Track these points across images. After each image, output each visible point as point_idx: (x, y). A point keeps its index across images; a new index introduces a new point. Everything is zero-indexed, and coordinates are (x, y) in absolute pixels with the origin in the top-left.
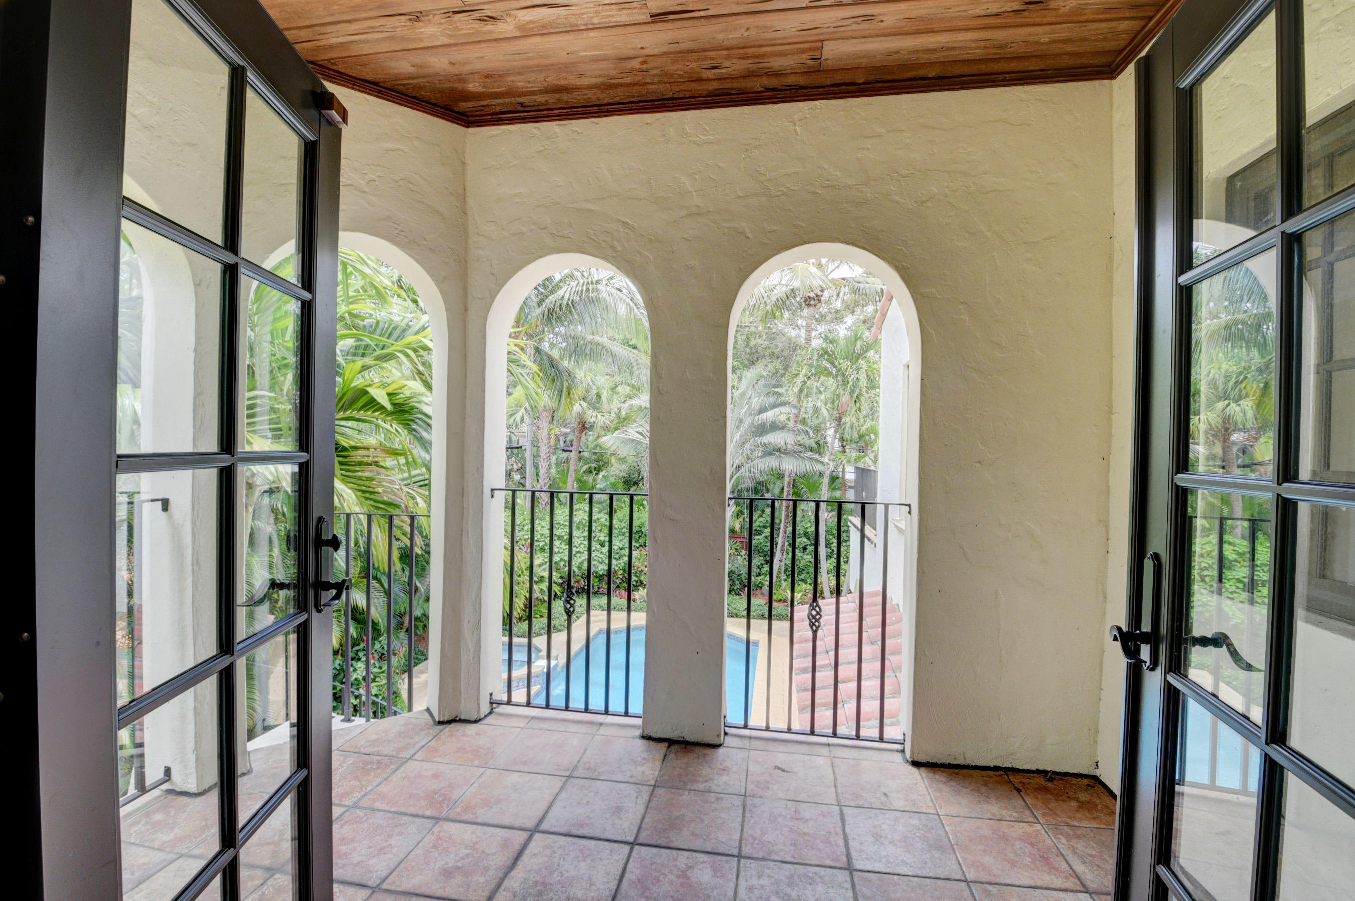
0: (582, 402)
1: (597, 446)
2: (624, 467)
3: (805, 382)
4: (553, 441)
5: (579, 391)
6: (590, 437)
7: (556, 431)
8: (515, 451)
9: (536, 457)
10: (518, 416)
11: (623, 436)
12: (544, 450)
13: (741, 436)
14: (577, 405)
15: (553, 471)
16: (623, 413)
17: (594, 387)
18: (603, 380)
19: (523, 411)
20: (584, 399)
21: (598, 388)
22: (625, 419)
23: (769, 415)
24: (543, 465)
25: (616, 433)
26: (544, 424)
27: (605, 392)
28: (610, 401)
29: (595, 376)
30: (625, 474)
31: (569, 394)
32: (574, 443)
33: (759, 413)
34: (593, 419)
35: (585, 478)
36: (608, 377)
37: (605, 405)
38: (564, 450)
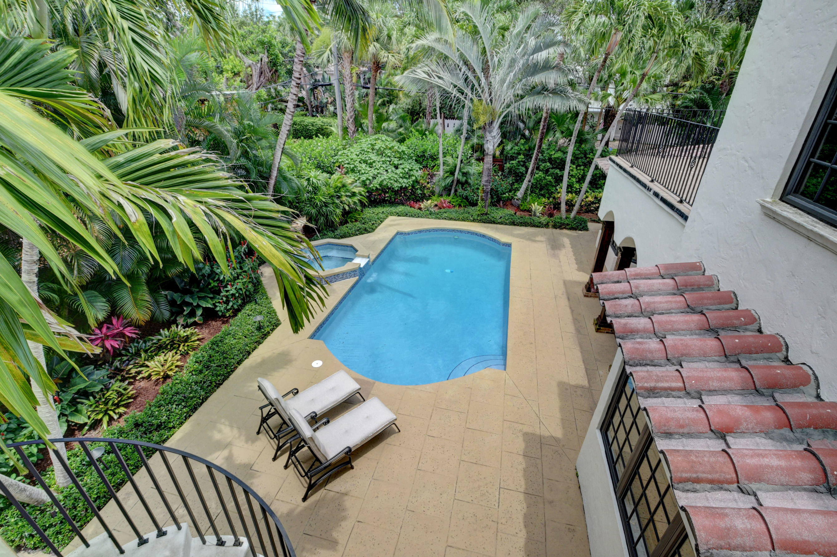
0: (375, 43)
1: (388, 83)
2: (409, 101)
3: (583, 20)
4: (355, 79)
5: (372, 33)
6: (383, 76)
7: (356, 70)
8: (328, 87)
9: (342, 92)
10: (325, 56)
11: (412, 75)
12: (348, 87)
13: (515, 75)
14: (372, 46)
15: (357, 105)
16: (411, 53)
17: (385, 29)
18: (392, 21)
19: (328, 52)
20: (377, 40)
21: (388, 29)
22: (412, 59)
23: (542, 55)
24: (348, 100)
25: (406, 72)
26: (346, 62)
27: (395, 33)
28: (399, 42)
29: (386, 17)
30: (410, 107)
31: (364, 35)
32: (371, 80)
33: (533, 53)
34: (385, 59)
35: (381, 111)
36: (396, 19)
37: (395, 47)
38: (364, 87)
